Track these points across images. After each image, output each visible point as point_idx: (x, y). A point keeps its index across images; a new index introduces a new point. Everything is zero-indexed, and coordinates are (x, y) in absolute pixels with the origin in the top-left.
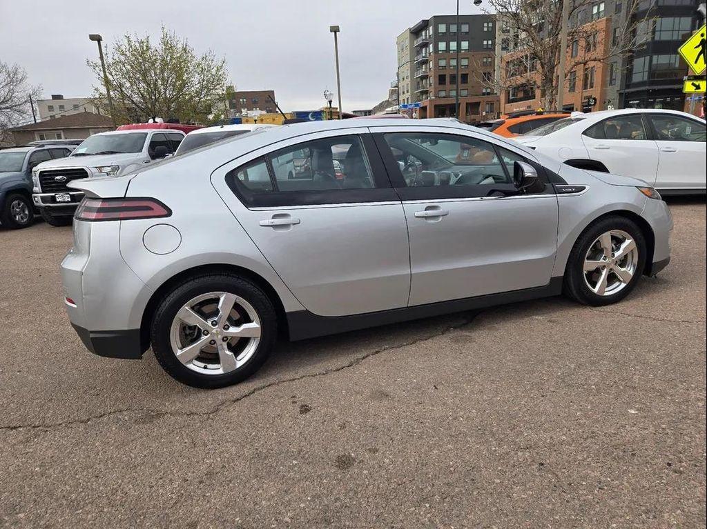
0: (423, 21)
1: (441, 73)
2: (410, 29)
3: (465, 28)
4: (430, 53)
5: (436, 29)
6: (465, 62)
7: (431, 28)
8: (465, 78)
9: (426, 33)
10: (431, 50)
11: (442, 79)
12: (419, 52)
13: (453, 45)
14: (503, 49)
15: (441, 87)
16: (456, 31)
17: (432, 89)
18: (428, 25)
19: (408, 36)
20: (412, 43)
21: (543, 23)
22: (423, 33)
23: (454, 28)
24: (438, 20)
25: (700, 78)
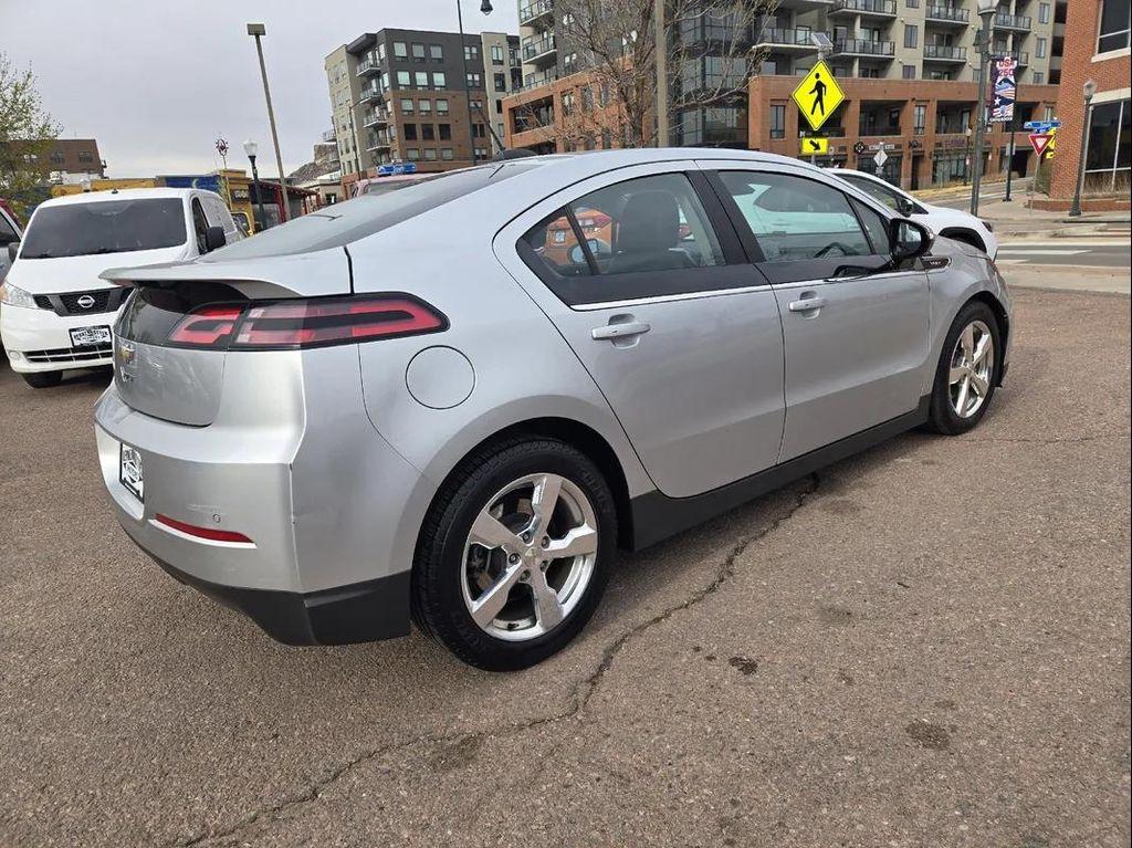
0: (367, 34)
1: (408, 122)
2: (347, 47)
3: (437, 52)
4: (385, 89)
5: (390, 50)
6: (443, 106)
7: (382, 48)
8: (445, 129)
9: (374, 55)
10: (387, 84)
11: (409, 132)
12: (366, 86)
13: (422, 78)
14: (497, 89)
15: (411, 143)
16: (423, 56)
17: (395, 146)
18: (376, 42)
19: (345, 58)
20: (352, 71)
21: (555, 53)
22: (370, 55)
23: (419, 51)
24: (392, 36)
25: (819, 134)
